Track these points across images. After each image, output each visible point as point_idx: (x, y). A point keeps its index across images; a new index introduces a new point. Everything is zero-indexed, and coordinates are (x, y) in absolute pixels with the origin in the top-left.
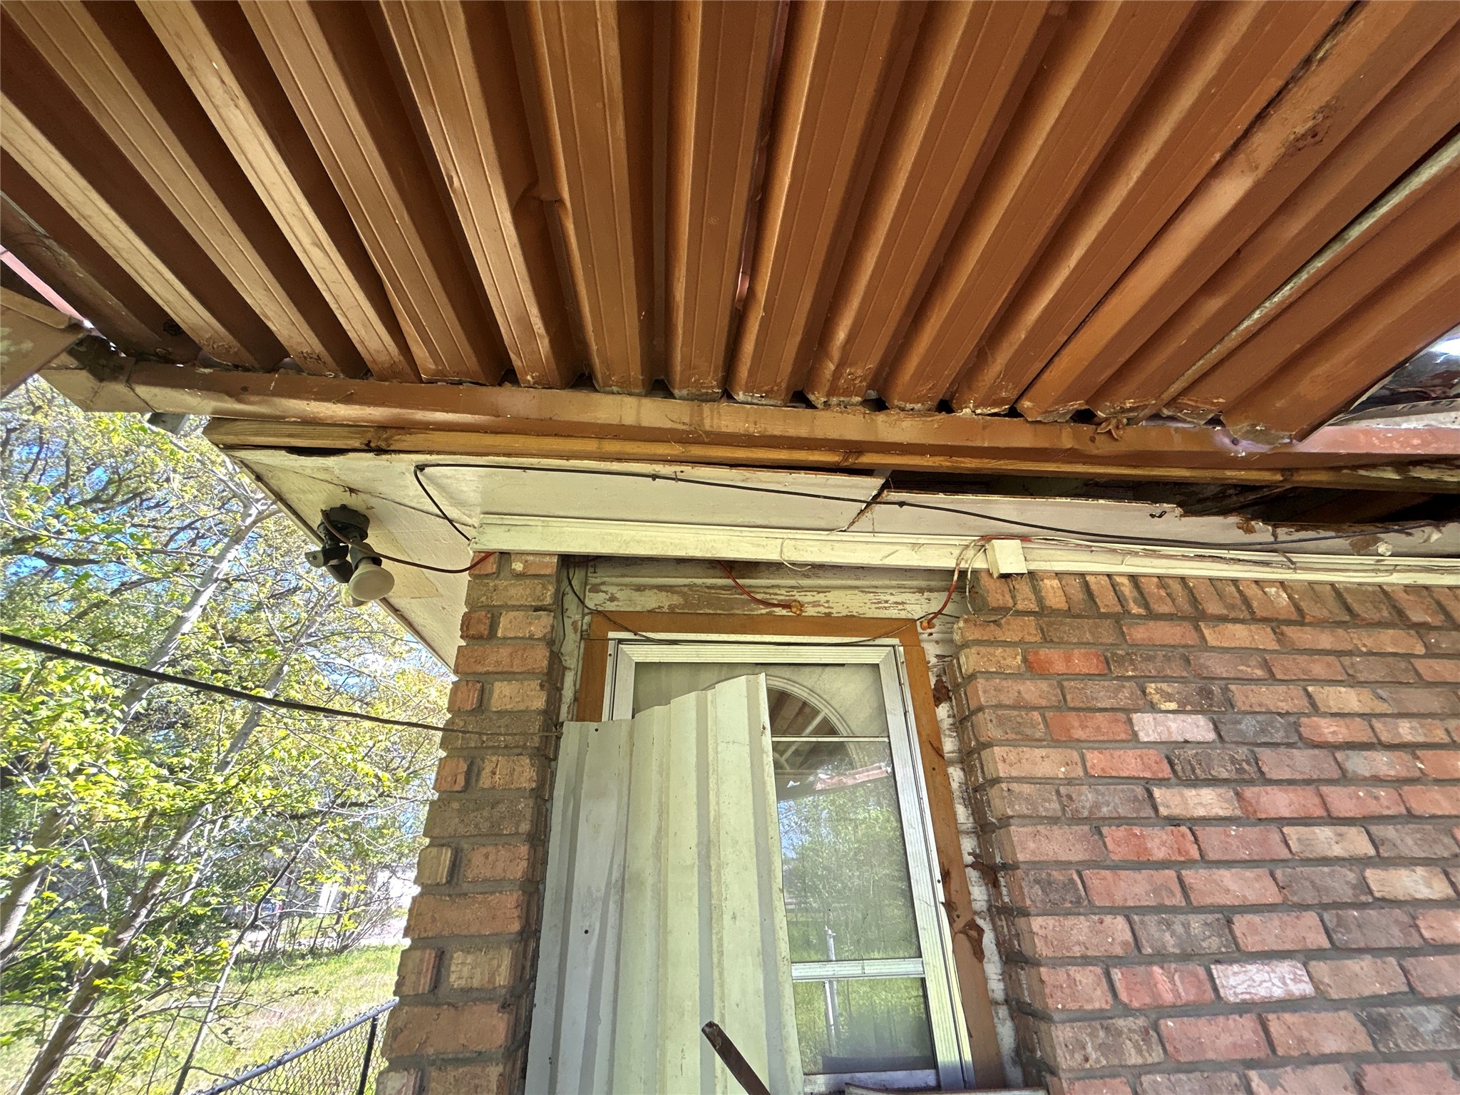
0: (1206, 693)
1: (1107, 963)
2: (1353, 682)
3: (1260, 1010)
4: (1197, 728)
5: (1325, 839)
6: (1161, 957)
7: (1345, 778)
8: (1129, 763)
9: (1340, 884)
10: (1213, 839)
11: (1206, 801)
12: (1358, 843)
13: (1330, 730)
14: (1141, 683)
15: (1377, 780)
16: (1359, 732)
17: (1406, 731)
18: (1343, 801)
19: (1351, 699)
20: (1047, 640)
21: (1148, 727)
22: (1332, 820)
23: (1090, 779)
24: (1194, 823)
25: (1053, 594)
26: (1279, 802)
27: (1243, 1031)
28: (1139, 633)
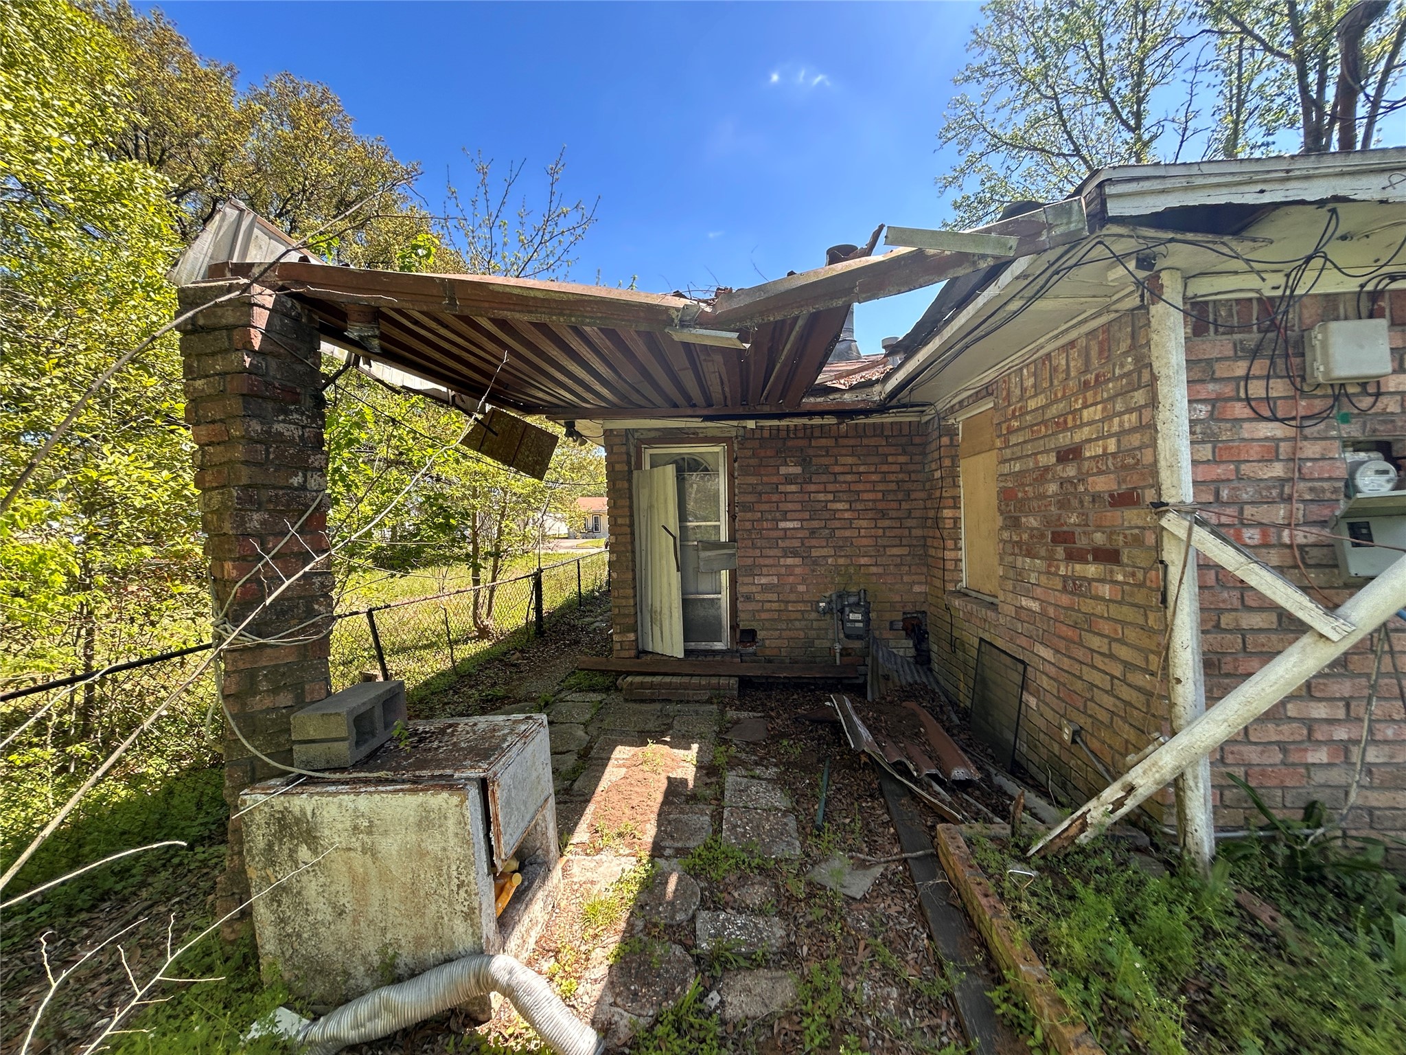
0: (804, 460)
1: (753, 521)
2: (852, 455)
3: (785, 530)
4: (798, 470)
5: (821, 497)
6: (767, 520)
7: (835, 482)
8: (775, 479)
9: (819, 506)
10: (789, 497)
11: (793, 488)
12: (831, 497)
13: (837, 469)
14: (785, 458)
15: (845, 482)
16: (847, 469)
17: (862, 469)
18: (830, 487)
19: (850, 460)
20: (761, 447)
21: (783, 470)
22: (826, 492)
23: (762, 484)
24: (786, 493)
25: (766, 434)
26: (812, 488)
27: (781, 533)
28: (790, 443)
